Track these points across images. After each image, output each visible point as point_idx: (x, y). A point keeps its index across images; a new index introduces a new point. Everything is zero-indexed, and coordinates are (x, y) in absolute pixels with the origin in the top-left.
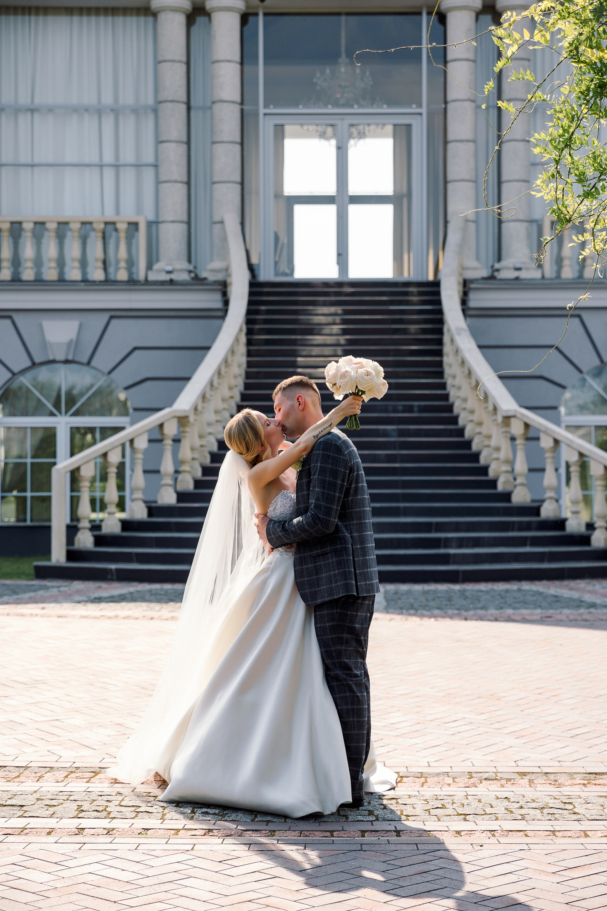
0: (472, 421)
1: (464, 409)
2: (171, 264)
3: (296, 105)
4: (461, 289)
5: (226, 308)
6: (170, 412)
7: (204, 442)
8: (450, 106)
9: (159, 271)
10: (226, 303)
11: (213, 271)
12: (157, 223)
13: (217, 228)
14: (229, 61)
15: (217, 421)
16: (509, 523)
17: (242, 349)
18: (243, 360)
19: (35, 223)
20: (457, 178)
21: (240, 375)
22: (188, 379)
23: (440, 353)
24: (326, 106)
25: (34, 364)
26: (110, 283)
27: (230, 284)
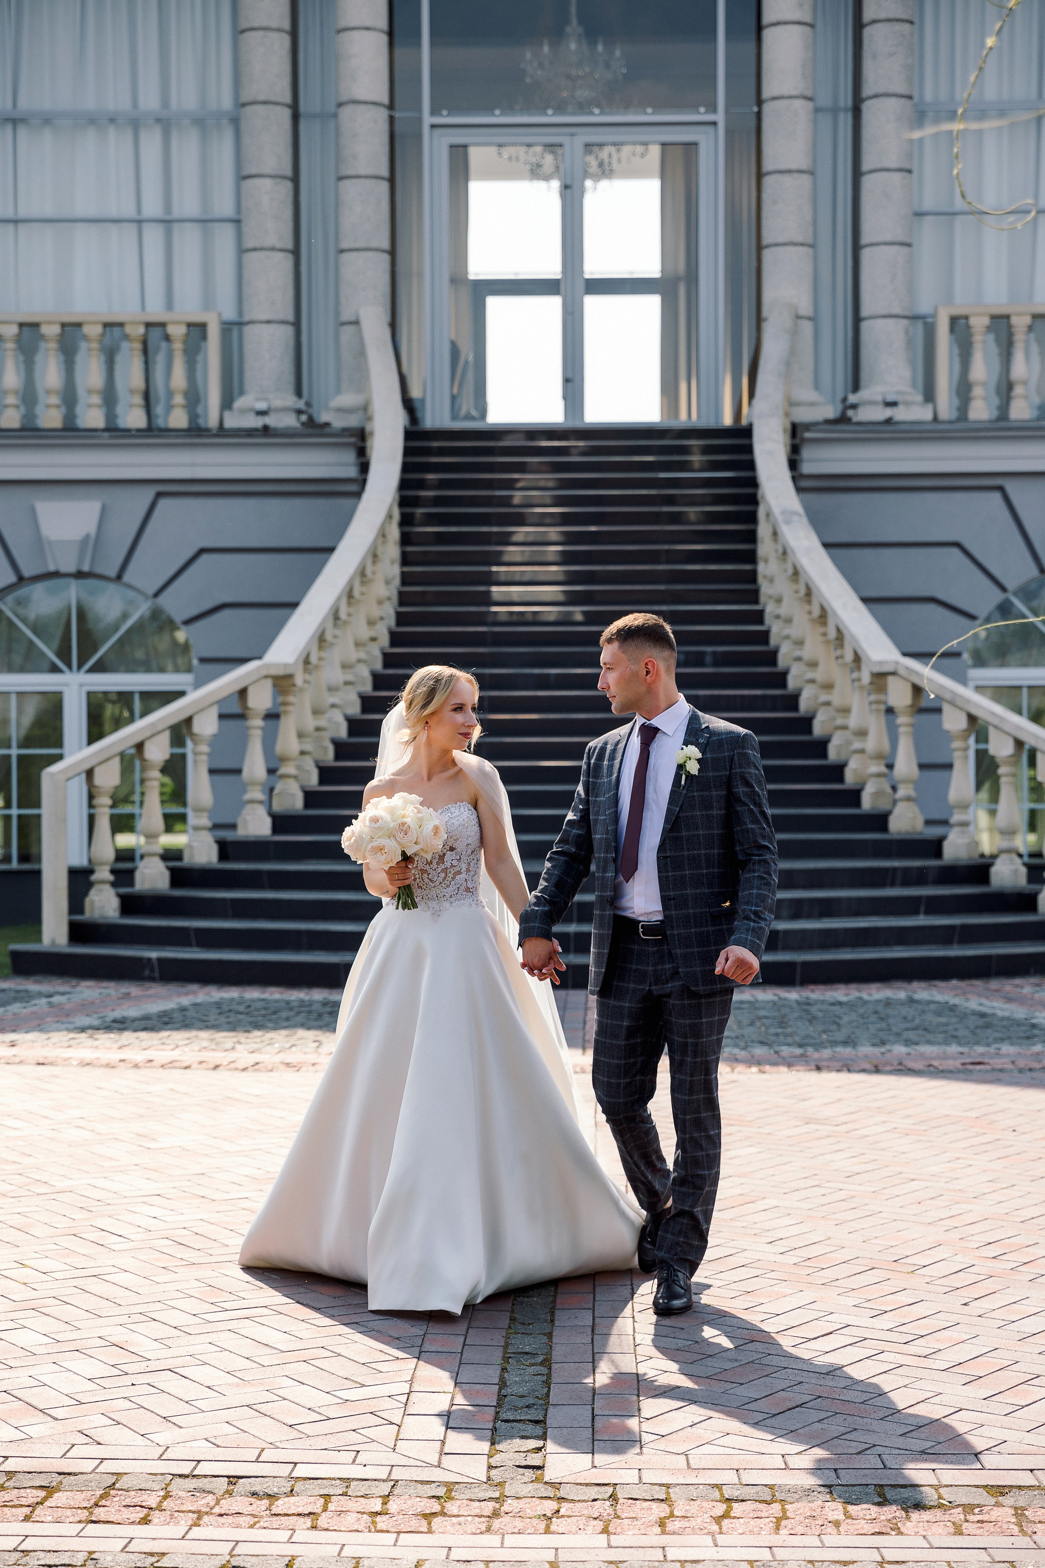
0: (812, 681)
1: (799, 659)
2: (266, 399)
3: (488, 109)
4: (788, 441)
5: (363, 477)
6: (258, 669)
7: (322, 722)
8: (767, 108)
9: (243, 411)
10: (364, 468)
11: (339, 410)
12: (240, 324)
13: (347, 332)
14: (367, 29)
15: (347, 683)
16: (885, 870)
17: (392, 551)
18: (395, 571)
19: (21, 325)
20: (780, 240)
21: (389, 599)
22: (294, 605)
23: (751, 557)
24: (543, 111)
25: (21, 579)
26: (156, 433)
27: (372, 434)
